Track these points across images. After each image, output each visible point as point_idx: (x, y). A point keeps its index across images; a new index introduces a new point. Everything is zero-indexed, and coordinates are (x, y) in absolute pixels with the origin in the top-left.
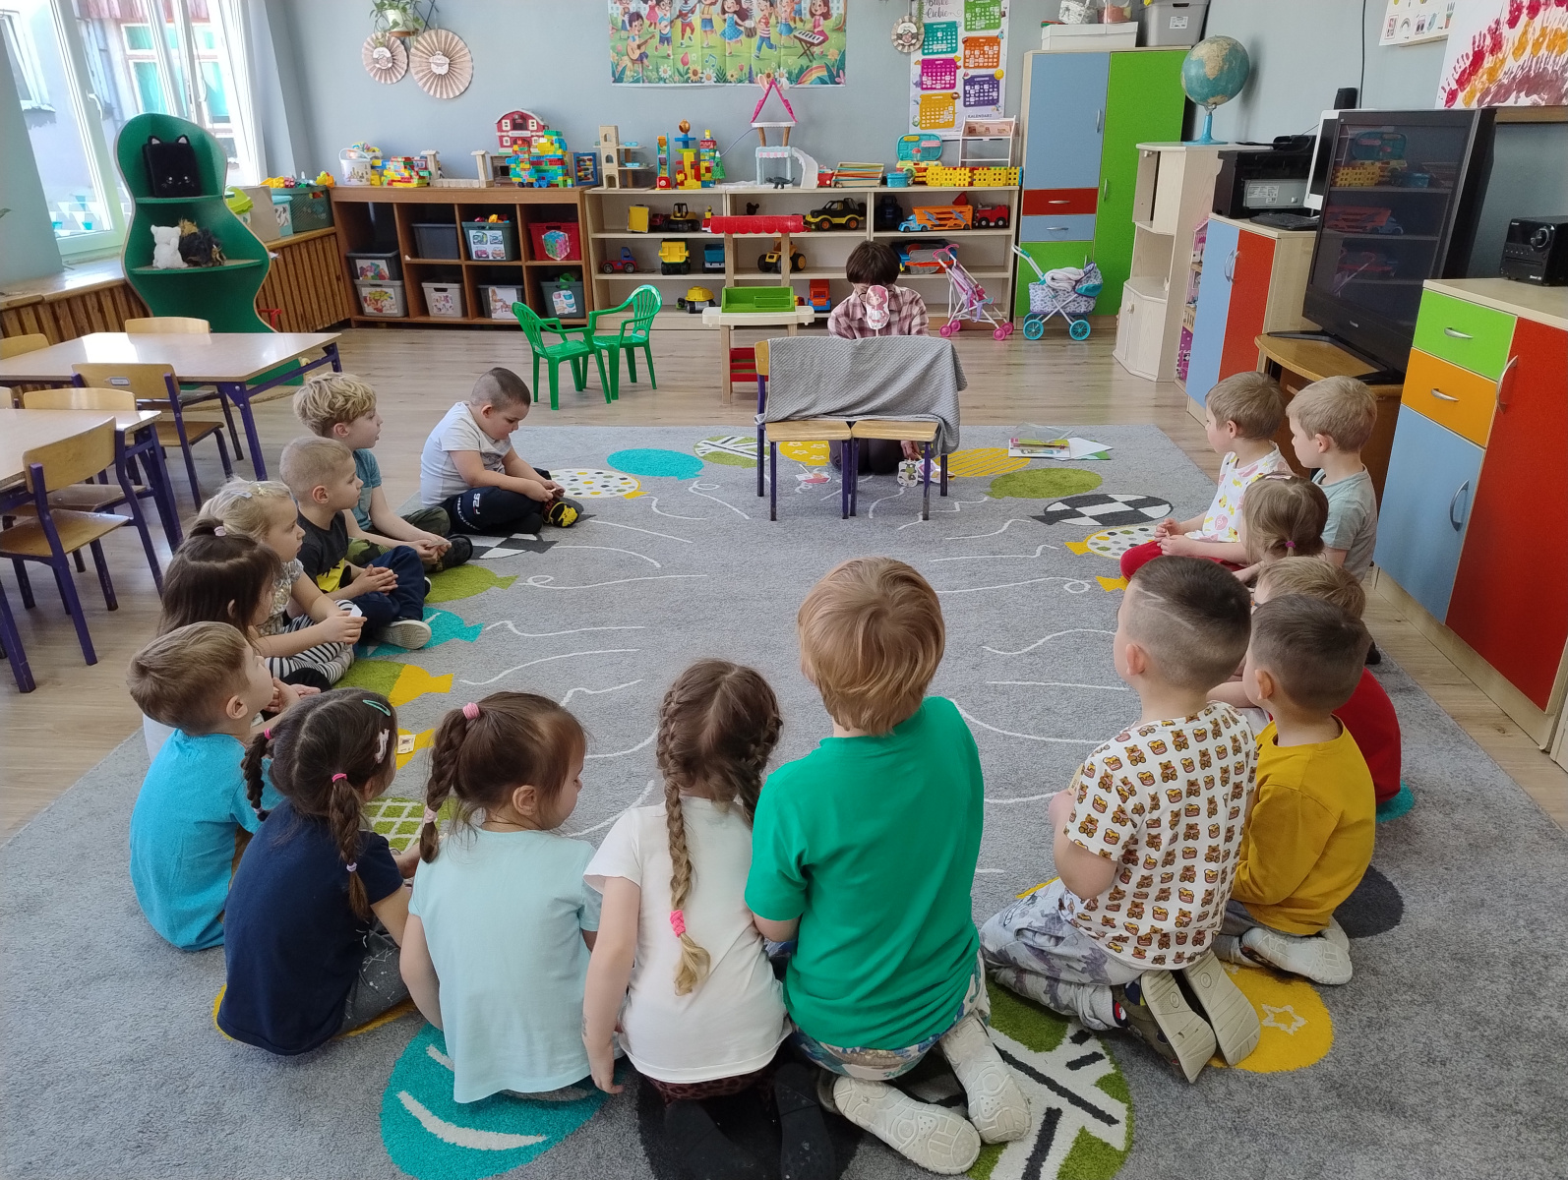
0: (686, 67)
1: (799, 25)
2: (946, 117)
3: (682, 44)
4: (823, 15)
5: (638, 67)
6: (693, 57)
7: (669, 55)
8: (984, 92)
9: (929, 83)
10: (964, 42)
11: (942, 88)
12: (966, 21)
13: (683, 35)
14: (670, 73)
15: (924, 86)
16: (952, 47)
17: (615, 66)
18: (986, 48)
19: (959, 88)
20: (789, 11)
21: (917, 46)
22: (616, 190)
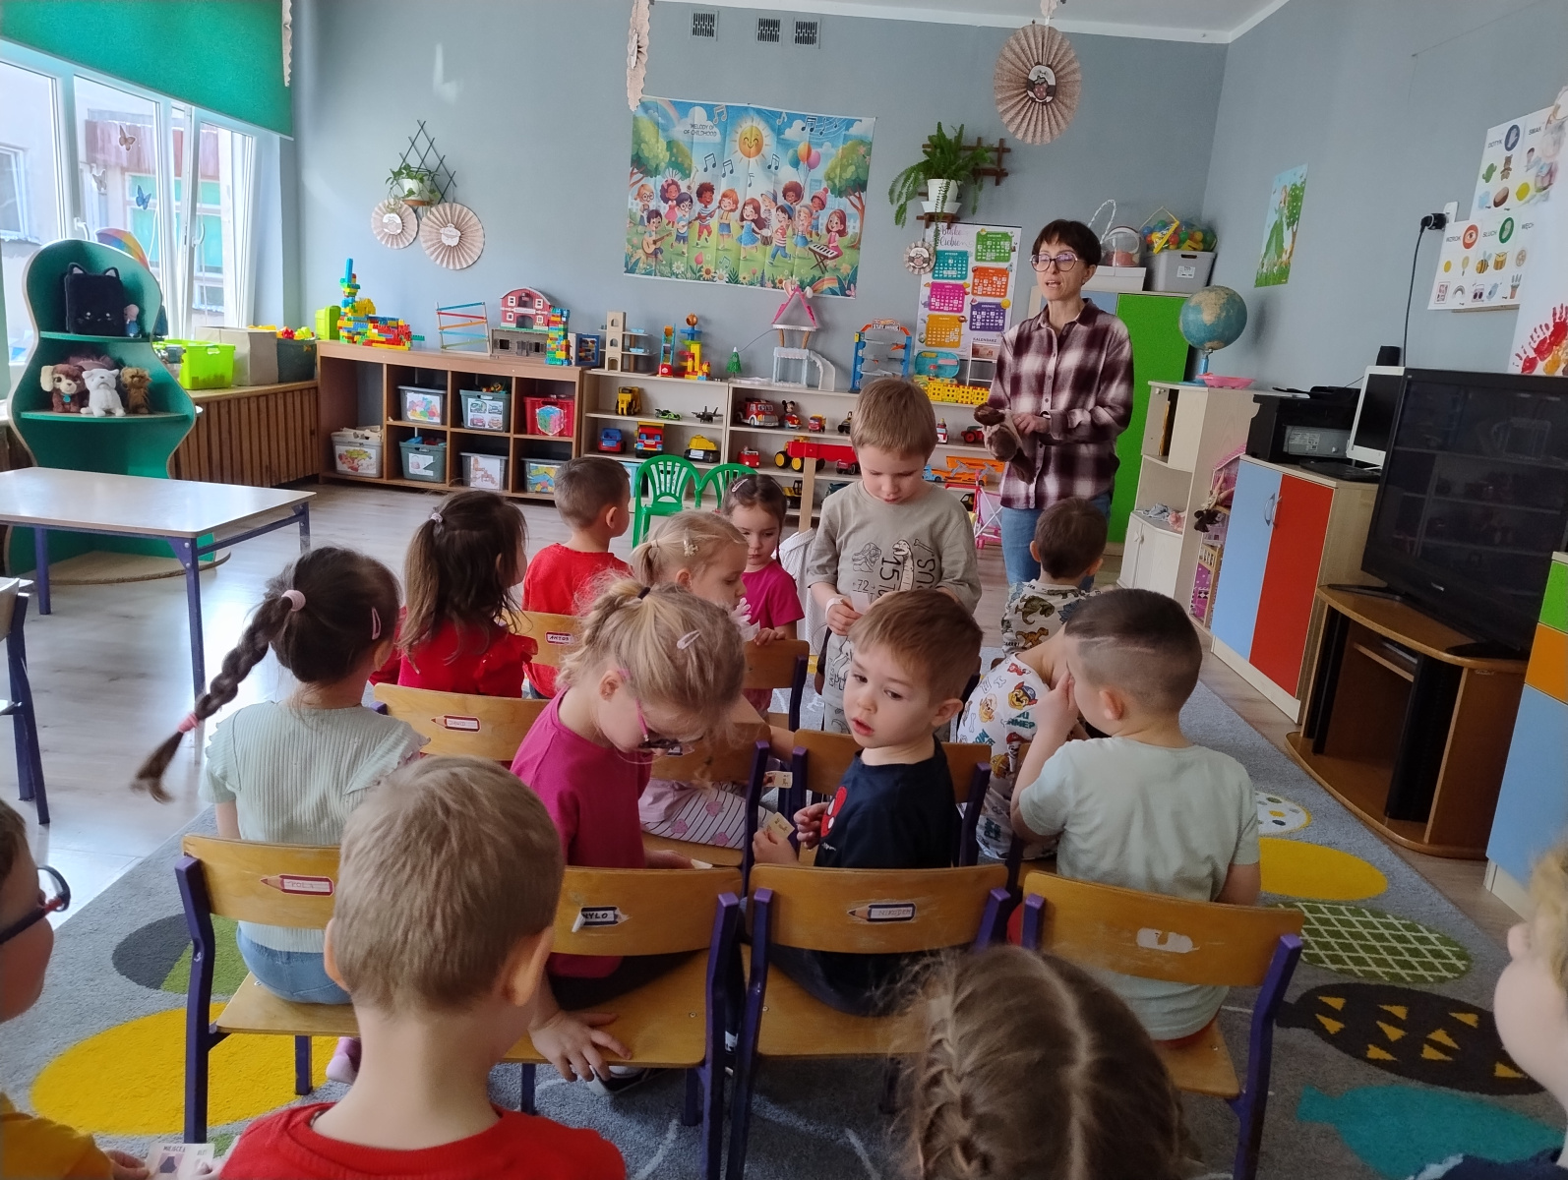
0: (699, 266)
1: (815, 238)
2: (952, 337)
3: (697, 244)
4: (838, 232)
5: (652, 261)
6: (709, 257)
7: (683, 253)
8: (990, 319)
9: (937, 304)
10: (973, 271)
11: (949, 311)
12: (977, 251)
13: (700, 236)
14: (683, 269)
15: (933, 307)
16: (961, 275)
17: (629, 257)
18: (995, 279)
19: (967, 312)
20: (806, 224)
21: (928, 269)
22: (617, 373)
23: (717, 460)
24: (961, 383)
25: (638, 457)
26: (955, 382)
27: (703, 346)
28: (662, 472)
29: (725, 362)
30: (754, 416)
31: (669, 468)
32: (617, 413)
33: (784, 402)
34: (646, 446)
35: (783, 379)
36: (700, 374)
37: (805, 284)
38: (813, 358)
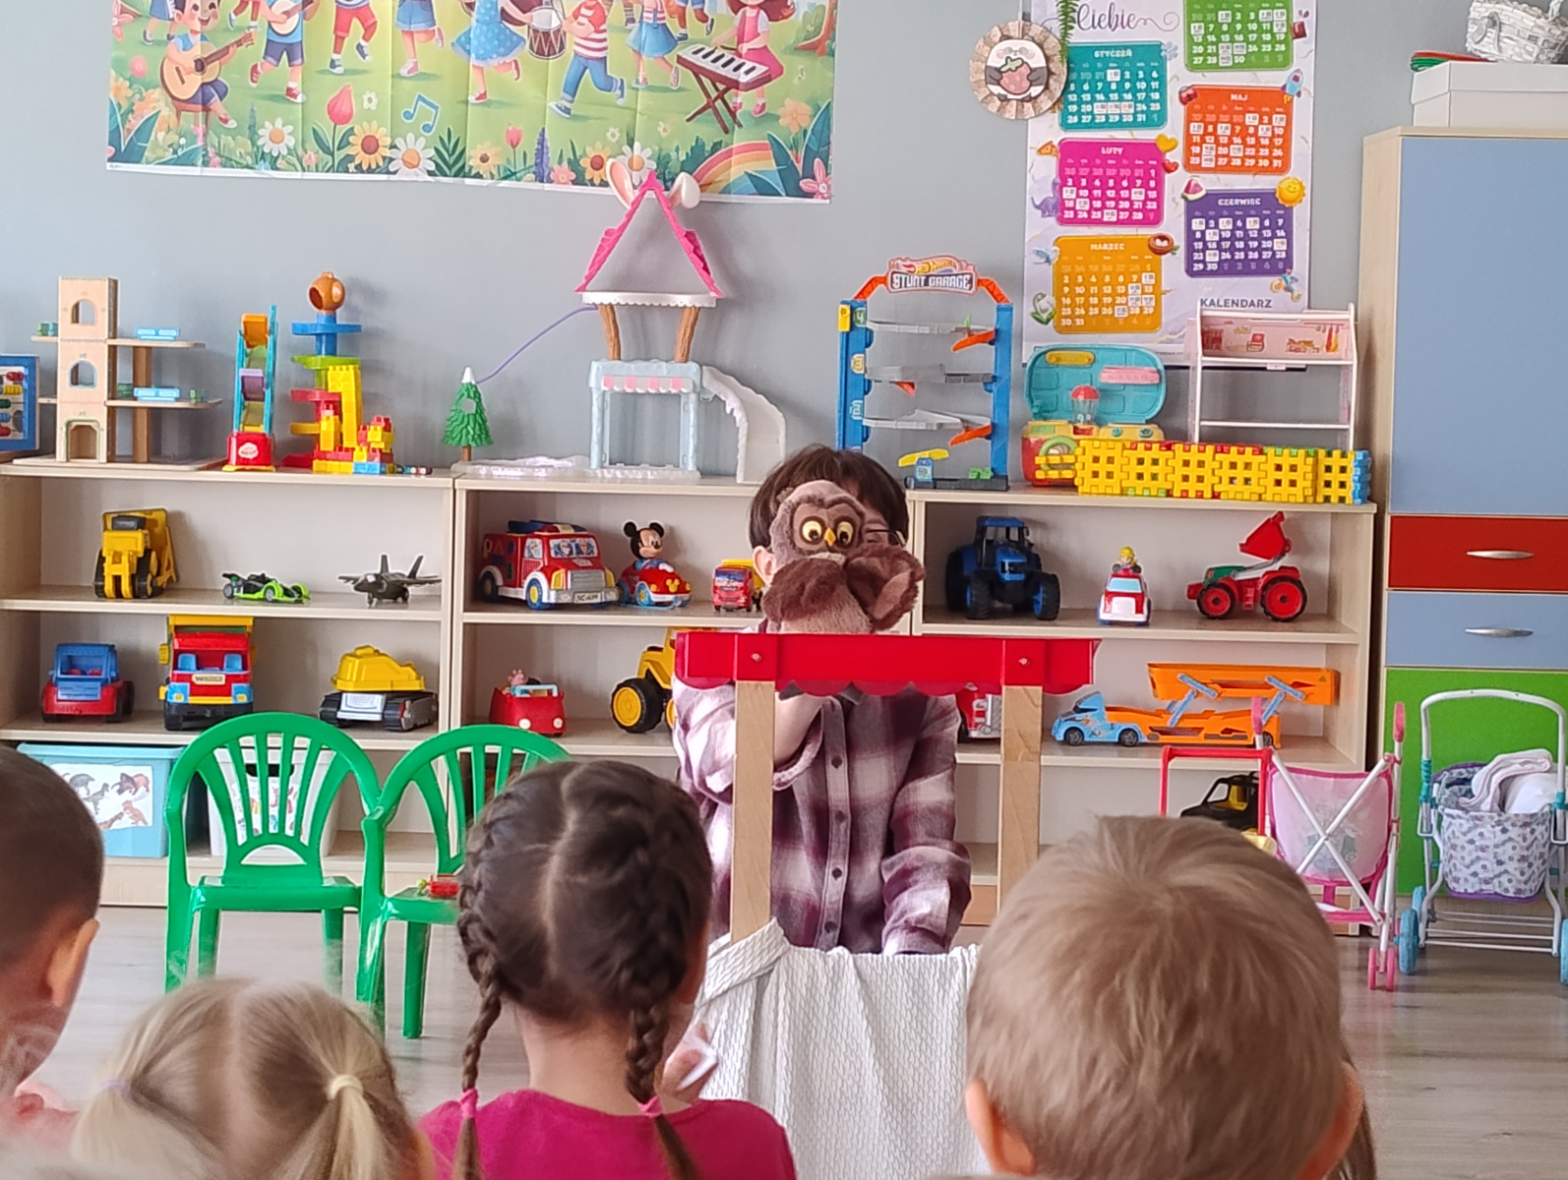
0: (342, 129)
2: (1135, 300)
3: (333, 64)
4: (765, 6)
5: (192, 120)
6: (371, 105)
8: (1246, 238)
9: (1082, 205)
10: (1183, 101)
11: (1119, 223)
12: (1190, 41)
13: (339, 41)
14: (291, 142)
15: (1069, 214)
16: (1148, 113)
17: (121, 112)
18: (1251, 119)
19: (1173, 223)
21: (1046, 103)
22: (97, 467)
23: (429, 720)
24: (1174, 436)
25: (173, 726)
26: (1157, 434)
27: (367, 371)
28: (251, 769)
29: (437, 416)
30: (541, 577)
31: (275, 758)
32: (100, 593)
33: (630, 528)
34: (196, 690)
35: (624, 456)
36: (361, 455)
37: (674, 166)
38: (714, 388)
